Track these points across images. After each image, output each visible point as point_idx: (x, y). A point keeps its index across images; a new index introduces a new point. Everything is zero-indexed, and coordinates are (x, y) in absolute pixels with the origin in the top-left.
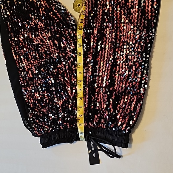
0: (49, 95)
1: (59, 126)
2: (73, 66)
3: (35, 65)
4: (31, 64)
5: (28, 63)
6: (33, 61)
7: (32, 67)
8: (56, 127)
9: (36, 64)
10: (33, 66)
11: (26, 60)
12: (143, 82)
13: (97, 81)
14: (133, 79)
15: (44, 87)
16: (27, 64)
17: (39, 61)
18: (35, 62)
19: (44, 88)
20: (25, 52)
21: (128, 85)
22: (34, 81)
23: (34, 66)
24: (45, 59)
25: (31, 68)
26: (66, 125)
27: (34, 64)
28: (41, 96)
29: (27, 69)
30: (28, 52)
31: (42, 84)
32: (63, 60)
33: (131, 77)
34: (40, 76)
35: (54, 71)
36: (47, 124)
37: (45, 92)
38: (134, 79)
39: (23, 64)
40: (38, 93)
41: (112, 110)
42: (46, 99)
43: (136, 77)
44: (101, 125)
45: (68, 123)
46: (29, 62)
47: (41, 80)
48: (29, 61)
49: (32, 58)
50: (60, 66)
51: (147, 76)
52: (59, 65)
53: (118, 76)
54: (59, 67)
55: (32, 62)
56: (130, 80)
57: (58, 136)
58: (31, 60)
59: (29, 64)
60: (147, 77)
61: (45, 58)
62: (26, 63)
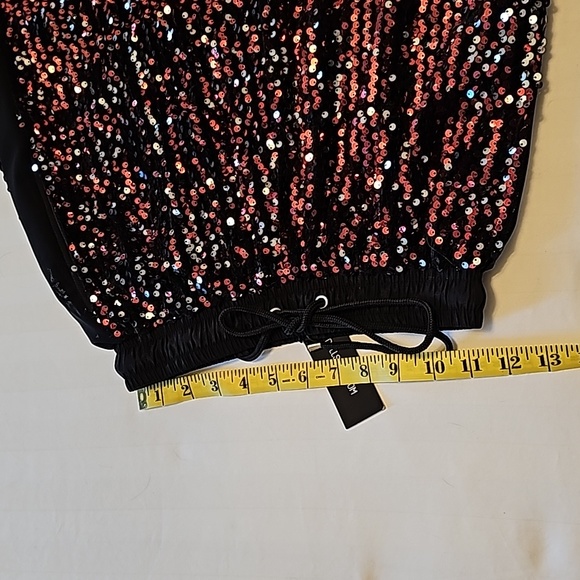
0: (142, 174)
1: (195, 296)
2: (237, 44)
3: (76, 58)
4: (62, 54)
5: (47, 52)
6: (67, 42)
7: (64, 65)
8: (184, 303)
9: (80, 54)
10: (69, 65)
11: (37, 39)
12: (526, 62)
13: (339, 92)
14: (482, 53)
15: (117, 144)
16: (44, 57)
17: (92, 44)
18: (75, 49)
19: (117, 151)
20: (34, 10)
21: (465, 80)
22: (78, 124)
23: (74, 62)
24: (118, 32)
25: (63, 73)
26: (223, 288)
27: (72, 53)
28: (106, 183)
29: (44, 76)
30: (48, 9)
31: (109, 135)
32: (194, 32)
33: (476, 45)
34: (102, 101)
35: (159, 78)
36: (147, 294)
37: (125, 165)
38: (488, 53)
39: (29, 57)
40: (93, 170)
41: (408, 188)
42: (127, 191)
43: (494, 45)
44: (369, 255)
45: (227, 281)
46: (50, 49)
47: (106, 118)
48: (51, 43)
49: (61, 30)
50: (181, 56)
51: (542, 37)
52: (178, 50)
53: (425, 59)
54: (180, 59)
55: (63, 46)
56: (471, 59)
57: (196, 334)
58: (59, 38)
59: (50, 55)
60: (539, 43)
61: (117, 28)
62: (39, 54)
